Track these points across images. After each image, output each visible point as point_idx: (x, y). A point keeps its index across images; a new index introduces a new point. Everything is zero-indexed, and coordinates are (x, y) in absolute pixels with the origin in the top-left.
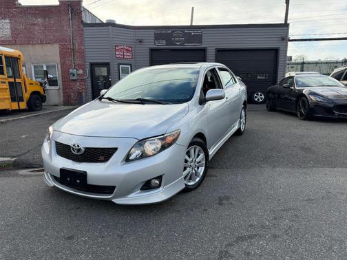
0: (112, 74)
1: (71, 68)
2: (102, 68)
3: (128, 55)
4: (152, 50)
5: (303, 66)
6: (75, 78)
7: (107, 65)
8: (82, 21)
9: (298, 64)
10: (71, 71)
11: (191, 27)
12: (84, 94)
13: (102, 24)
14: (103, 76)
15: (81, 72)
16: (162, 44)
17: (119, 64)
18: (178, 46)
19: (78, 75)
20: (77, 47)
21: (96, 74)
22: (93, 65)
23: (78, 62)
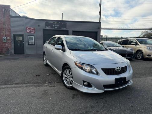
0: (24, 40)
1: (4, 36)
2: (20, 37)
3: (33, 31)
4: (44, 30)
5: (107, 39)
6: (5, 41)
7: (22, 35)
8: (10, 15)
9: (105, 38)
10: (3, 38)
12: (10, 49)
13: (20, 17)
14: (20, 41)
15: (9, 38)
16: (49, 27)
17: (28, 35)
18: (56, 28)
19: (7, 40)
20: (7, 27)
21: (17, 40)
22: (15, 36)
23: (7, 34)
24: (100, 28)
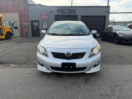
0: (40, 25)
1: (24, 22)
2: (36, 23)
3: (46, 17)
4: (56, 16)
6: (25, 26)
7: (38, 21)
8: (28, 3)
10: (23, 23)
11: (72, 7)
12: (29, 33)
13: (36, 5)
14: (36, 26)
15: (27, 24)
16: (60, 13)
17: (43, 21)
18: (66, 14)
19: (26, 25)
20: (26, 14)
21: (34, 25)
22: (32, 21)
23: (26, 20)
24: (108, 12)
